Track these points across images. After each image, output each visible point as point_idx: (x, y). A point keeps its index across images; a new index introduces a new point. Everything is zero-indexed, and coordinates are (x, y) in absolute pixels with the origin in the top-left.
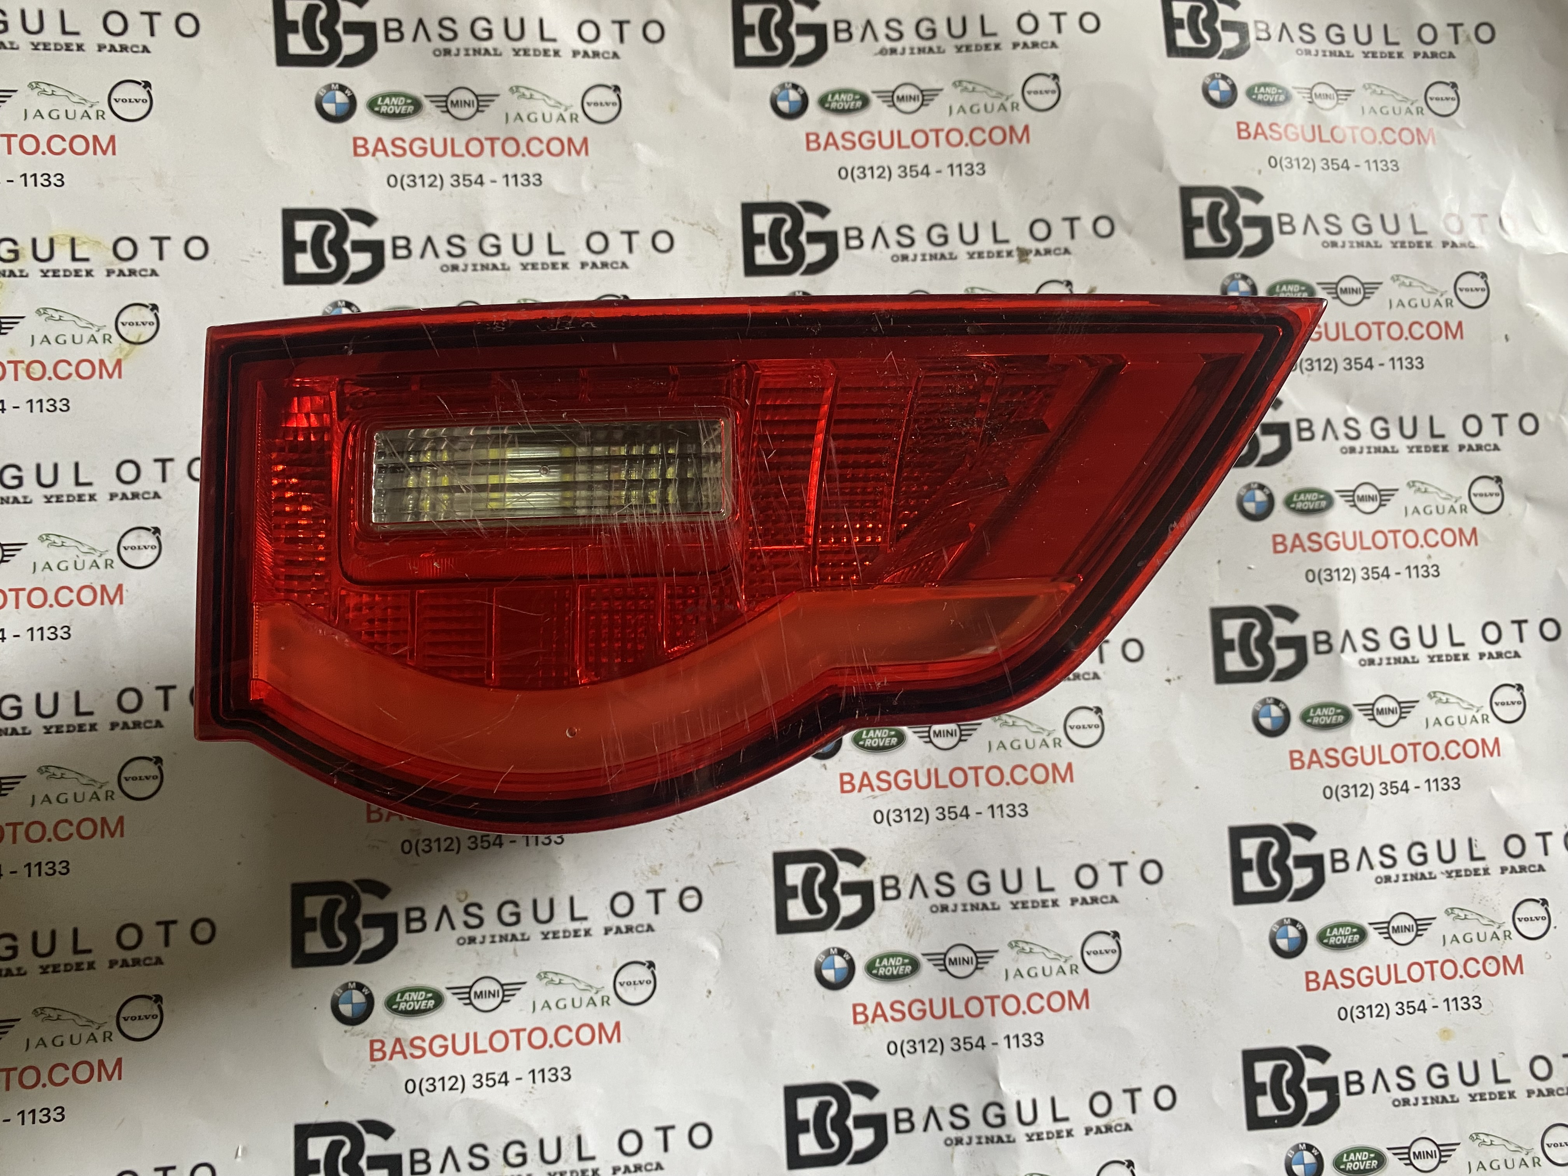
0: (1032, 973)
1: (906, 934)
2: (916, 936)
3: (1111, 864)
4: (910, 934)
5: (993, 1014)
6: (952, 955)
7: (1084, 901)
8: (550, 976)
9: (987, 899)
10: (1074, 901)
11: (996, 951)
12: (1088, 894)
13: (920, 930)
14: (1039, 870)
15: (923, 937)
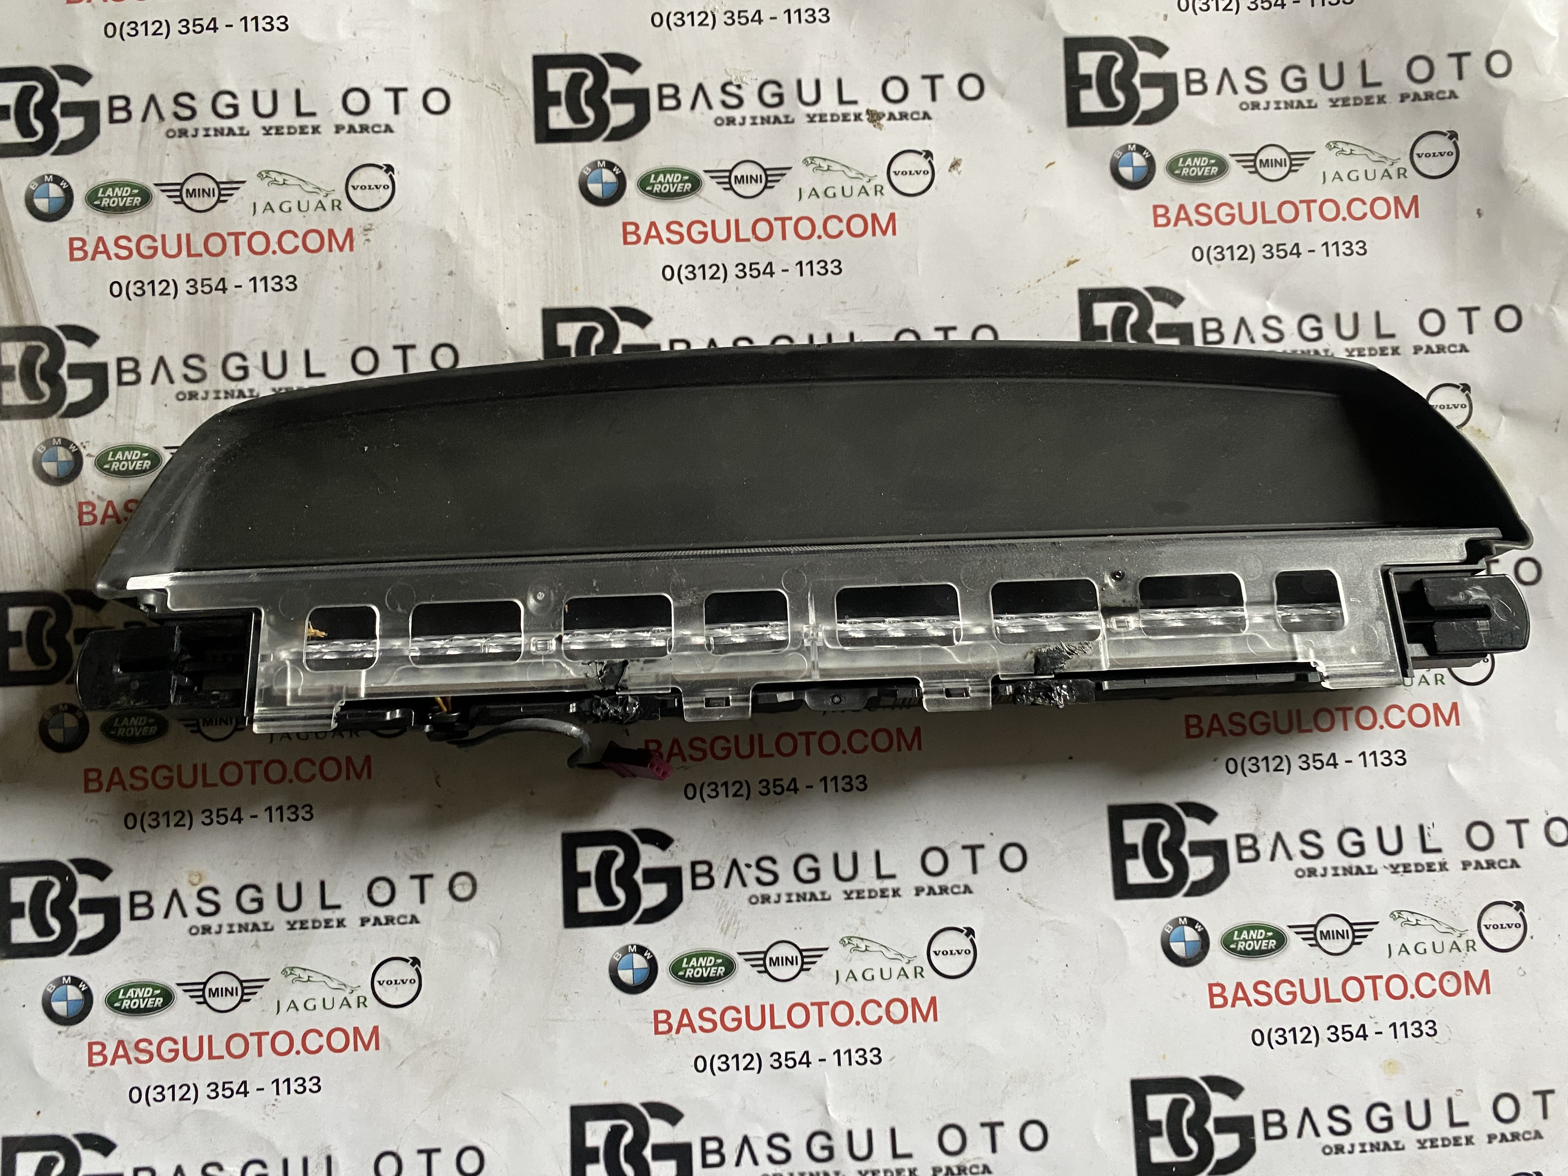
0: (868, 976)
1: (719, 931)
2: (731, 931)
3: (964, 847)
4: (724, 931)
5: (821, 1025)
7: (931, 891)
8: (298, 972)
9: (816, 888)
12: (936, 882)
13: (736, 926)
14: (877, 854)
15: (739, 933)
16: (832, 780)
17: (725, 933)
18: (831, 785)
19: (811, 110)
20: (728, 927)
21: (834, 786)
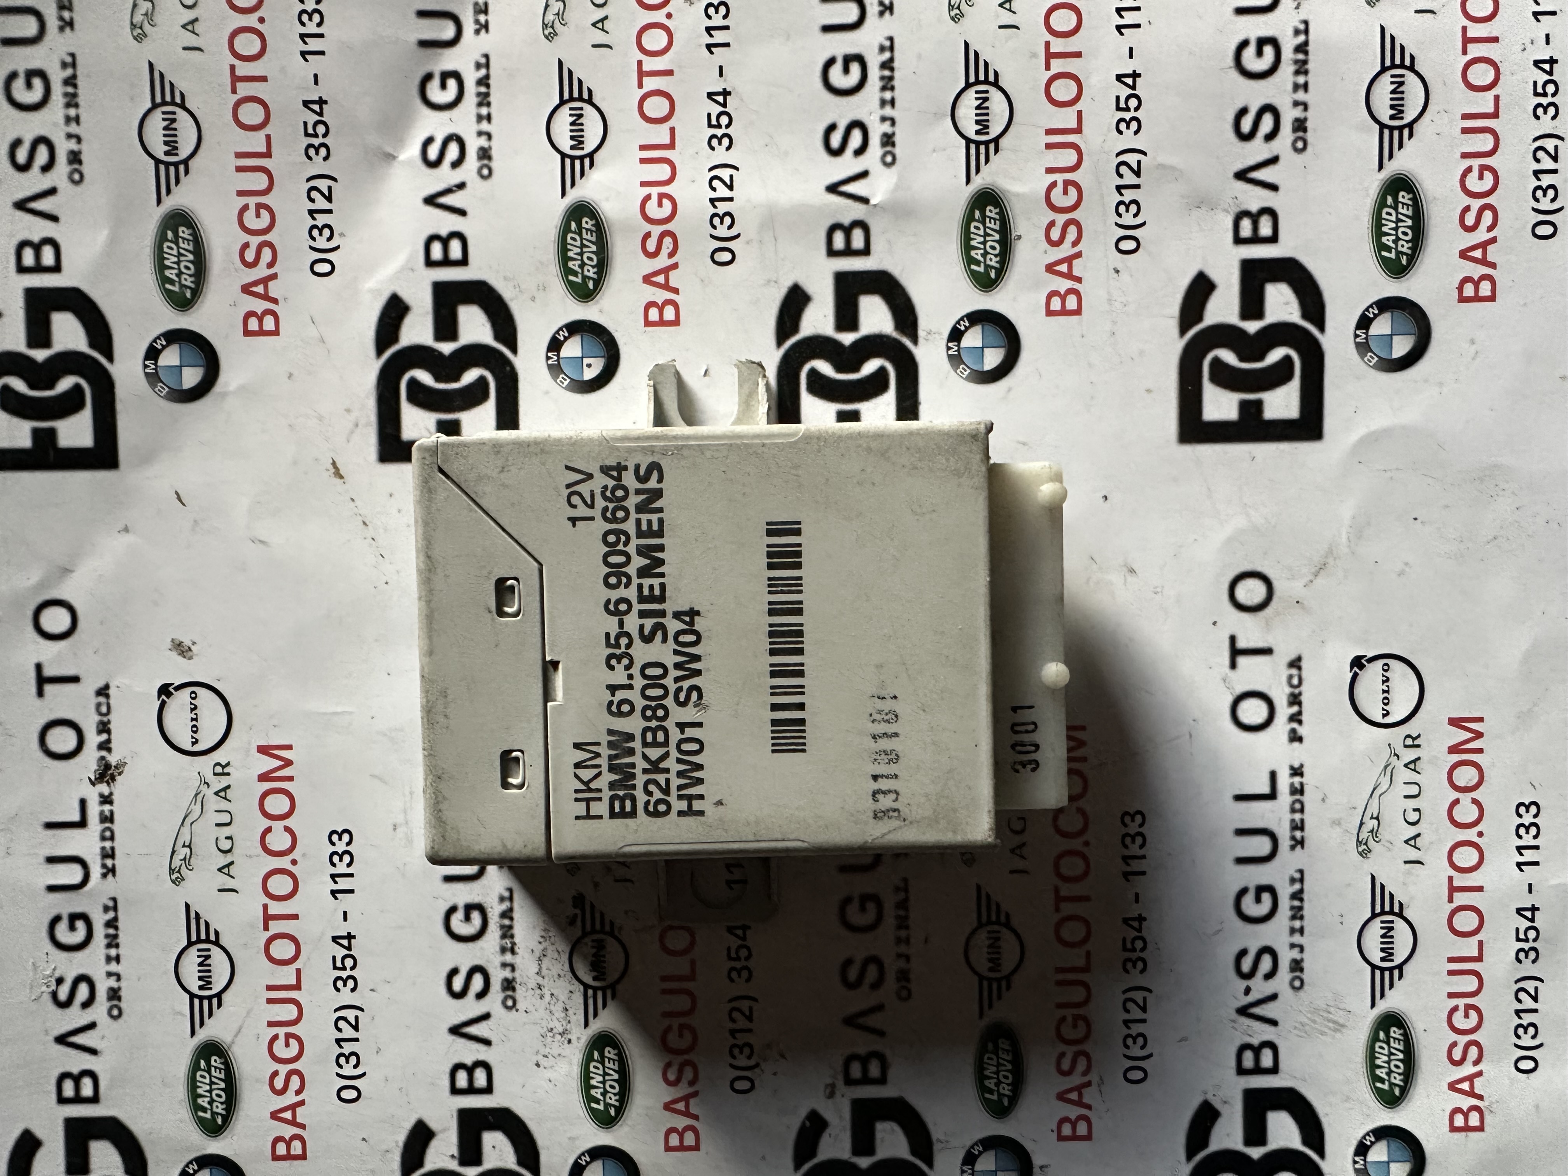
0: (1413, 817)
1: (1338, 1035)
2: (1339, 1016)
3: (1233, 665)
4: (1339, 1027)
5: (1480, 889)
6: (1376, 956)
7: (1296, 718)
9: (1285, 892)
10: (1295, 738)
11: (1373, 878)
12: (1283, 711)
13: (1332, 1010)
14: (1239, 798)
15: (1342, 1006)
16: (1128, 864)
17: (1343, 1026)
18: (1136, 865)
19: (96, 871)
20: (1335, 1022)
21: (1136, 861)
